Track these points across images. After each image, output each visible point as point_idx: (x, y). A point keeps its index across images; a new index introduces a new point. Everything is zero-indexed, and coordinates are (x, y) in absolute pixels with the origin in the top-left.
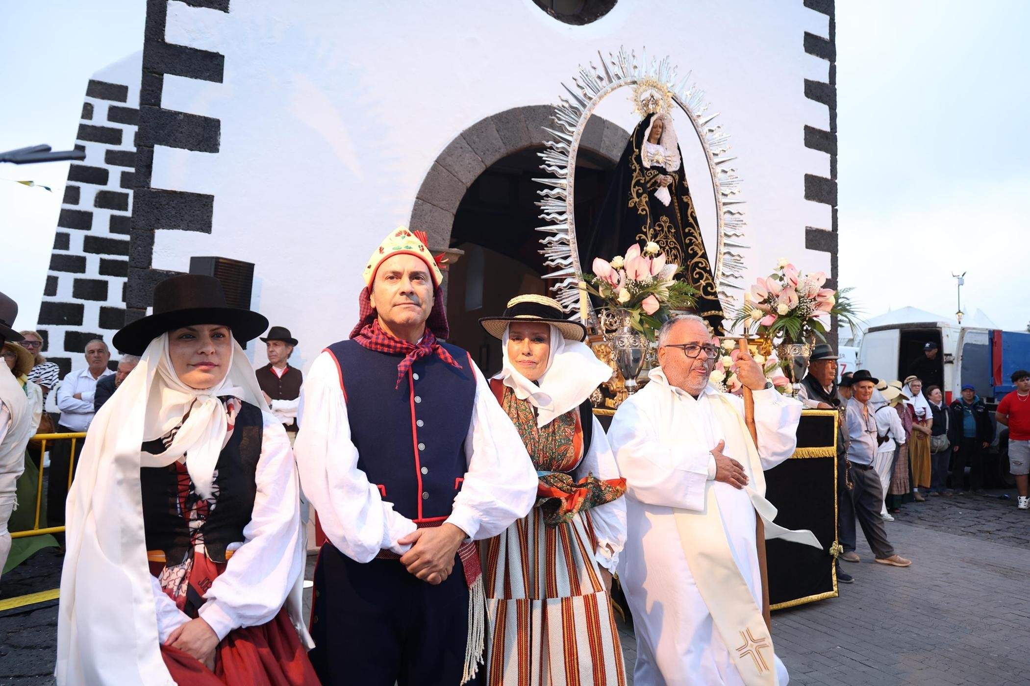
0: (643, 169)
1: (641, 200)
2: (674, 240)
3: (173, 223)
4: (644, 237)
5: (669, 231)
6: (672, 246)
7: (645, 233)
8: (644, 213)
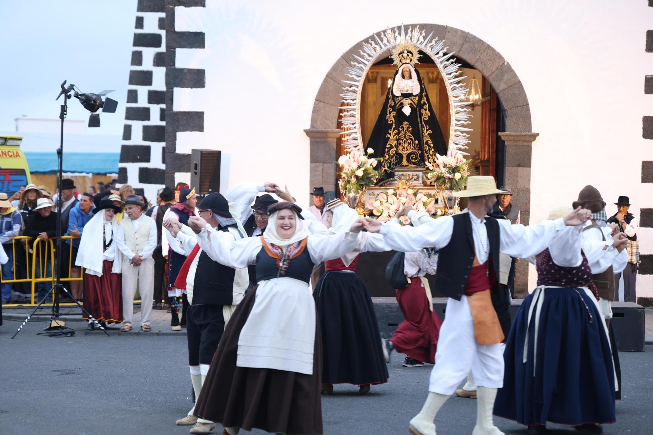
0: (394, 96)
1: (390, 116)
2: (410, 135)
3: (185, 128)
4: (389, 136)
5: (407, 130)
6: (408, 138)
7: (390, 134)
8: (391, 122)
